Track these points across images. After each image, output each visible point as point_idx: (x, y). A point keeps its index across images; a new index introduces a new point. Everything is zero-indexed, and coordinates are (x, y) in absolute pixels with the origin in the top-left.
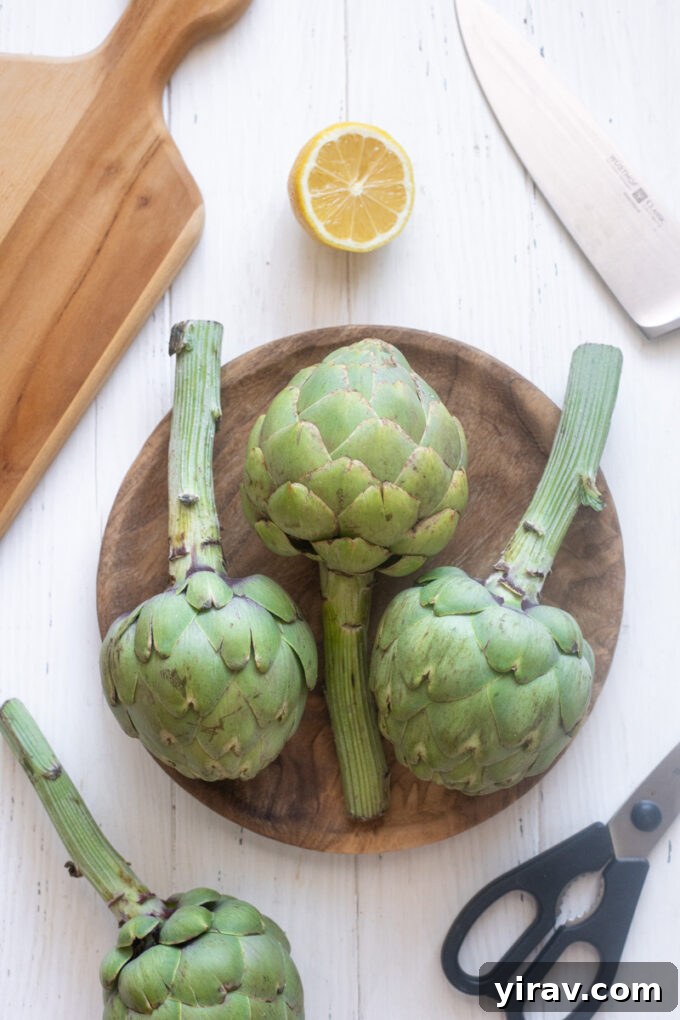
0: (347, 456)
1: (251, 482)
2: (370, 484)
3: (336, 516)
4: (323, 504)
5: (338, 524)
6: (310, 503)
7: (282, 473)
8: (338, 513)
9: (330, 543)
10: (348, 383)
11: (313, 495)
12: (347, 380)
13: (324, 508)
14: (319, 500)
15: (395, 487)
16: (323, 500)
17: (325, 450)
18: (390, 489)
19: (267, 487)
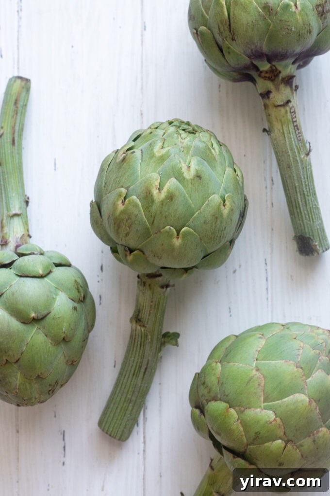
0: (274, 412)
1: (204, 383)
2: (280, 438)
3: (247, 445)
4: (243, 433)
5: (246, 450)
6: (234, 427)
7: (227, 396)
8: (250, 445)
9: (234, 457)
10: (299, 359)
11: (239, 423)
12: (300, 357)
13: (242, 435)
14: (242, 429)
15: (295, 447)
16: (245, 432)
17: (262, 399)
18: (291, 448)
19: (212, 394)
